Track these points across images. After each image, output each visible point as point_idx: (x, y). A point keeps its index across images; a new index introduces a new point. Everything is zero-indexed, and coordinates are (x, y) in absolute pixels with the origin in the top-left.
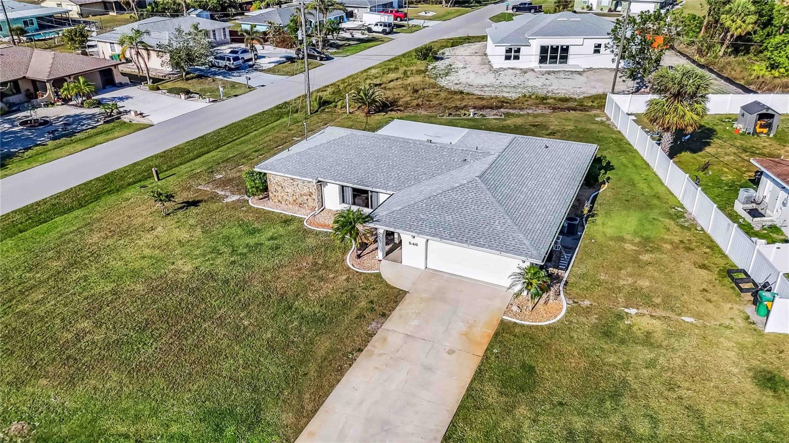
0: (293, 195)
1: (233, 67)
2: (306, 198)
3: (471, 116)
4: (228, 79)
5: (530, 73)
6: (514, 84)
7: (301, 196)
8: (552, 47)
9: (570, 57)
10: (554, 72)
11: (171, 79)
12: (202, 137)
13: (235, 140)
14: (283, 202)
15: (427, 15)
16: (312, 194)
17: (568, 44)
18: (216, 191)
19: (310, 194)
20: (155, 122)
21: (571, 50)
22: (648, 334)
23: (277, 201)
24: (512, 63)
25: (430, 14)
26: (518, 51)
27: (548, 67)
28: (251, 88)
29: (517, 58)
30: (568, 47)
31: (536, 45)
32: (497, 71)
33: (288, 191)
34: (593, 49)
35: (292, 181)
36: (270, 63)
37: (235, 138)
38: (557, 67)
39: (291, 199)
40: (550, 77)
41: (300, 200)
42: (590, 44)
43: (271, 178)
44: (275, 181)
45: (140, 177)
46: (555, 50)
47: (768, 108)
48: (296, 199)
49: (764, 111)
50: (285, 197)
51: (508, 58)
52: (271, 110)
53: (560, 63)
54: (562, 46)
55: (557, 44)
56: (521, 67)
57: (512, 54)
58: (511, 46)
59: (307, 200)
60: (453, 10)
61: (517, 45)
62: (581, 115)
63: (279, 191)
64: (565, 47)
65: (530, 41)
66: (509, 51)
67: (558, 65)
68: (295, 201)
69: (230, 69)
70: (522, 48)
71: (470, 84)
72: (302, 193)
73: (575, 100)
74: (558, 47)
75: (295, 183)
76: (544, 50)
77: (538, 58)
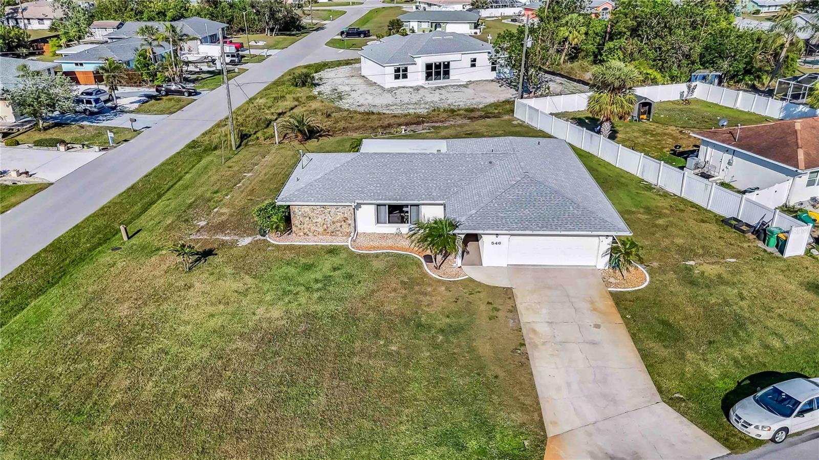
0: (324, 224)
1: (96, 110)
2: (339, 224)
3: (403, 132)
4: (98, 125)
5: (422, 90)
6: (414, 101)
7: (334, 223)
8: (435, 64)
9: (451, 72)
10: (442, 87)
11: (21, 131)
12: (132, 187)
13: (172, 186)
14: (310, 234)
15: (258, 44)
16: (347, 219)
17: (448, 60)
18: (217, 237)
19: (345, 220)
20: (52, 181)
21: (452, 65)
22: (719, 276)
23: (302, 234)
24: (401, 82)
25: (261, 43)
26: (406, 70)
27: (434, 83)
28: (137, 132)
29: (405, 76)
30: (449, 63)
31: (421, 62)
32: (391, 90)
33: (318, 221)
34: (470, 63)
35: (322, 209)
36: (131, 103)
37: (170, 184)
38: (442, 82)
39: (321, 230)
40: (443, 91)
41: (331, 229)
42: (467, 59)
43: (297, 211)
44: (300, 213)
45: (96, 240)
46: (438, 66)
47: (646, 99)
48: (327, 227)
49: (643, 101)
50: (313, 228)
51: (397, 77)
52: (183, 150)
53: (444, 78)
54: (444, 63)
55: (440, 61)
56: (411, 86)
57: (402, 73)
58: (400, 65)
59: (341, 226)
60: (280, 38)
61: (404, 64)
62: (498, 121)
63: (306, 223)
64: (446, 63)
65: (415, 59)
66: (397, 70)
67: (442, 81)
68: (325, 230)
69: (92, 114)
70: (409, 68)
71: (374, 104)
72: (335, 220)
73: (478, 110)
74: (440, 64)
75: (326, 211)
76: (429, 67)
77: (424, 75)
